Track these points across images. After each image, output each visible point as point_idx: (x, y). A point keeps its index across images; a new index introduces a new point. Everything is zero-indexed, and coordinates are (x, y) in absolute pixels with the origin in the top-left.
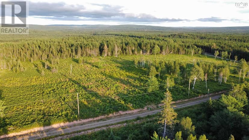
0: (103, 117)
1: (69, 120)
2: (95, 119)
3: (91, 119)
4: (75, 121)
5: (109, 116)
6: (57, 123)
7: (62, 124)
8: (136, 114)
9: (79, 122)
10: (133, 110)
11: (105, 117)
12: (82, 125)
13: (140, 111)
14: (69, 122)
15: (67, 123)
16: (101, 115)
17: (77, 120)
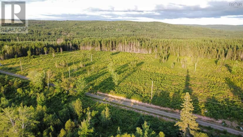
0: (169, 109)
1: (143, 101)
2: (162, 108)
3: (158, 107)
4: (147, 103)
5: (175, 111)
6: (135, 100)
7: (137, 102)
8: (203, 121)
9: (149, 105)
10: (203, 116)
11: (171, 110)
12: (148, 107)
13: (211, 121)
14: (143, 102)
15: (141, 103)
16: (168, 107)
17: (148, 103)
